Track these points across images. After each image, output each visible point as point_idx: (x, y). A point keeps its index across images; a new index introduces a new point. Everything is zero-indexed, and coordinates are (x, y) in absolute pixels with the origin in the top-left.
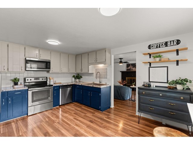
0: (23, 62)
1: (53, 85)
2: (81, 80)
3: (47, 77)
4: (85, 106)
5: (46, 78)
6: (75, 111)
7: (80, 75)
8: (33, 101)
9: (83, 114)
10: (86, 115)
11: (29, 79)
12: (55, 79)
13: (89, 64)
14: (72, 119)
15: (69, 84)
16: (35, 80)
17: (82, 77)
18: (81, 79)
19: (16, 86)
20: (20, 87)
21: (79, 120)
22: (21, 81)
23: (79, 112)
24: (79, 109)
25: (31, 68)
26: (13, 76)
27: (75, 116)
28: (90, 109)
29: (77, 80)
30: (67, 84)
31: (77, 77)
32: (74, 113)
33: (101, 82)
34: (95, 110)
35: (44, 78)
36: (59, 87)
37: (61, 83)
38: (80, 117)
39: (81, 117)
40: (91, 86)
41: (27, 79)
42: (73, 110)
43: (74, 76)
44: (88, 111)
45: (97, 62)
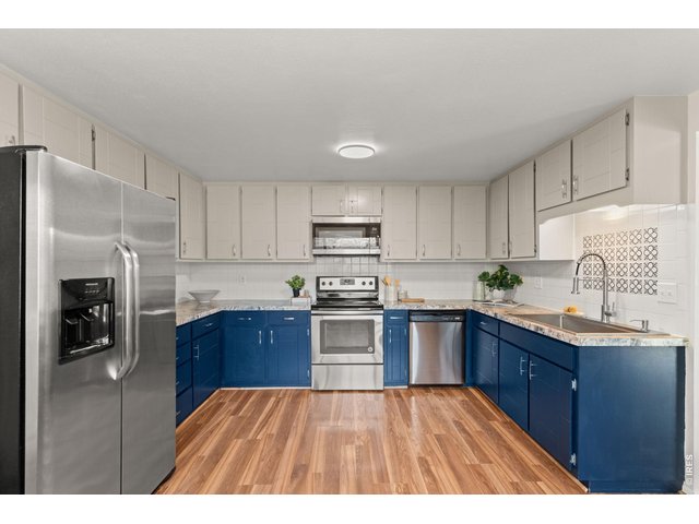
0: (308, 231)
1: (382, 306)
2: (519, 293)
3: (377, 278)
4: (508, 419)
5: (373, 280)
6: (448, 429)
7: (511, 271)
8: (323, 351)
9: (471, 458)
10: (486, 467)
11: (327, 281)
12: (406, 286)
13: (538, 215)
14: (408, 459)
15: (447, 308)
16: (342, 284)
17: (519, 282)
18: (519, 289)
19: (295, 300)
20: (303, 303)
21: (434, 480)
22: (310, 287)
23: (461, 437)
24: (473, 426)
25: (325, 248)
26: (291, 273)
27: (432, 452)
28: (528, 446)
29: (498, 294)
30: (437, 308)
31: (495, 277)
32: (438, 438)
33: (609, 315)
34: (549, 464)
35: (367, 280)
36: (409, 315)
37: (423, 301)
38: (445, 465)
39: (453, 468)
40: (532, 329)
41: (322, 280)
42: (445, 421)
43: (484, 277)
44: (510, 450)
45: (574, 199)
